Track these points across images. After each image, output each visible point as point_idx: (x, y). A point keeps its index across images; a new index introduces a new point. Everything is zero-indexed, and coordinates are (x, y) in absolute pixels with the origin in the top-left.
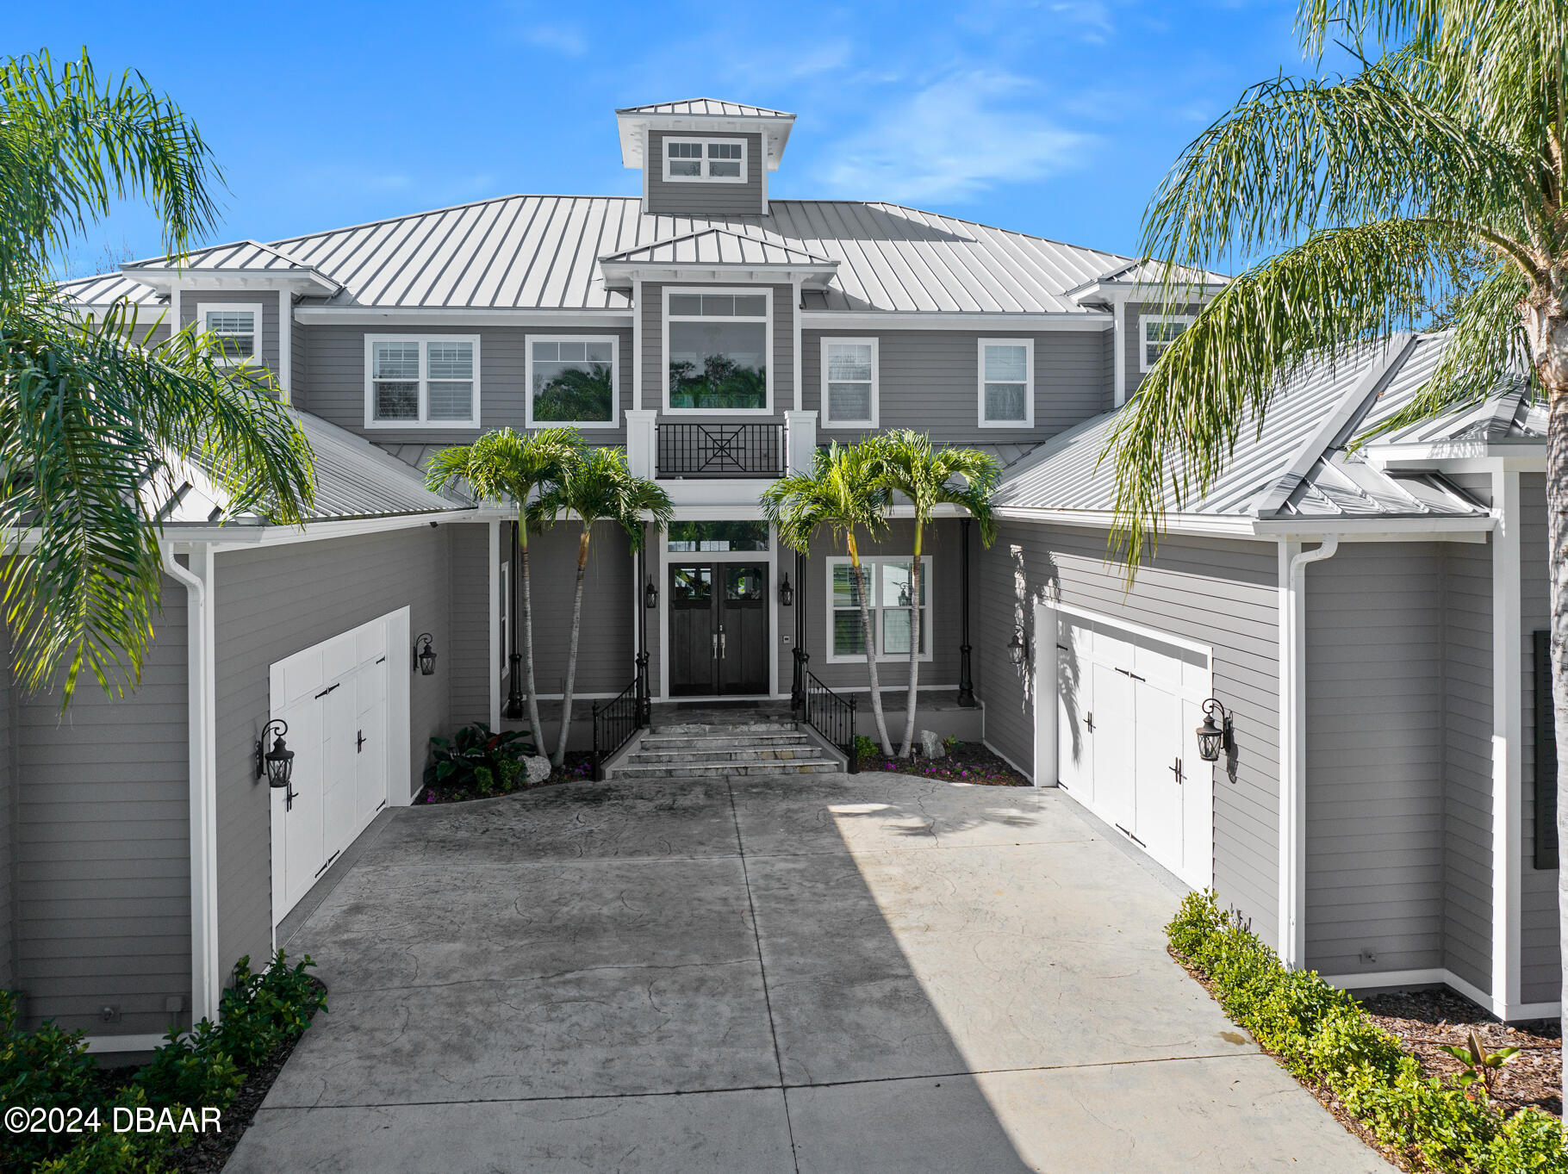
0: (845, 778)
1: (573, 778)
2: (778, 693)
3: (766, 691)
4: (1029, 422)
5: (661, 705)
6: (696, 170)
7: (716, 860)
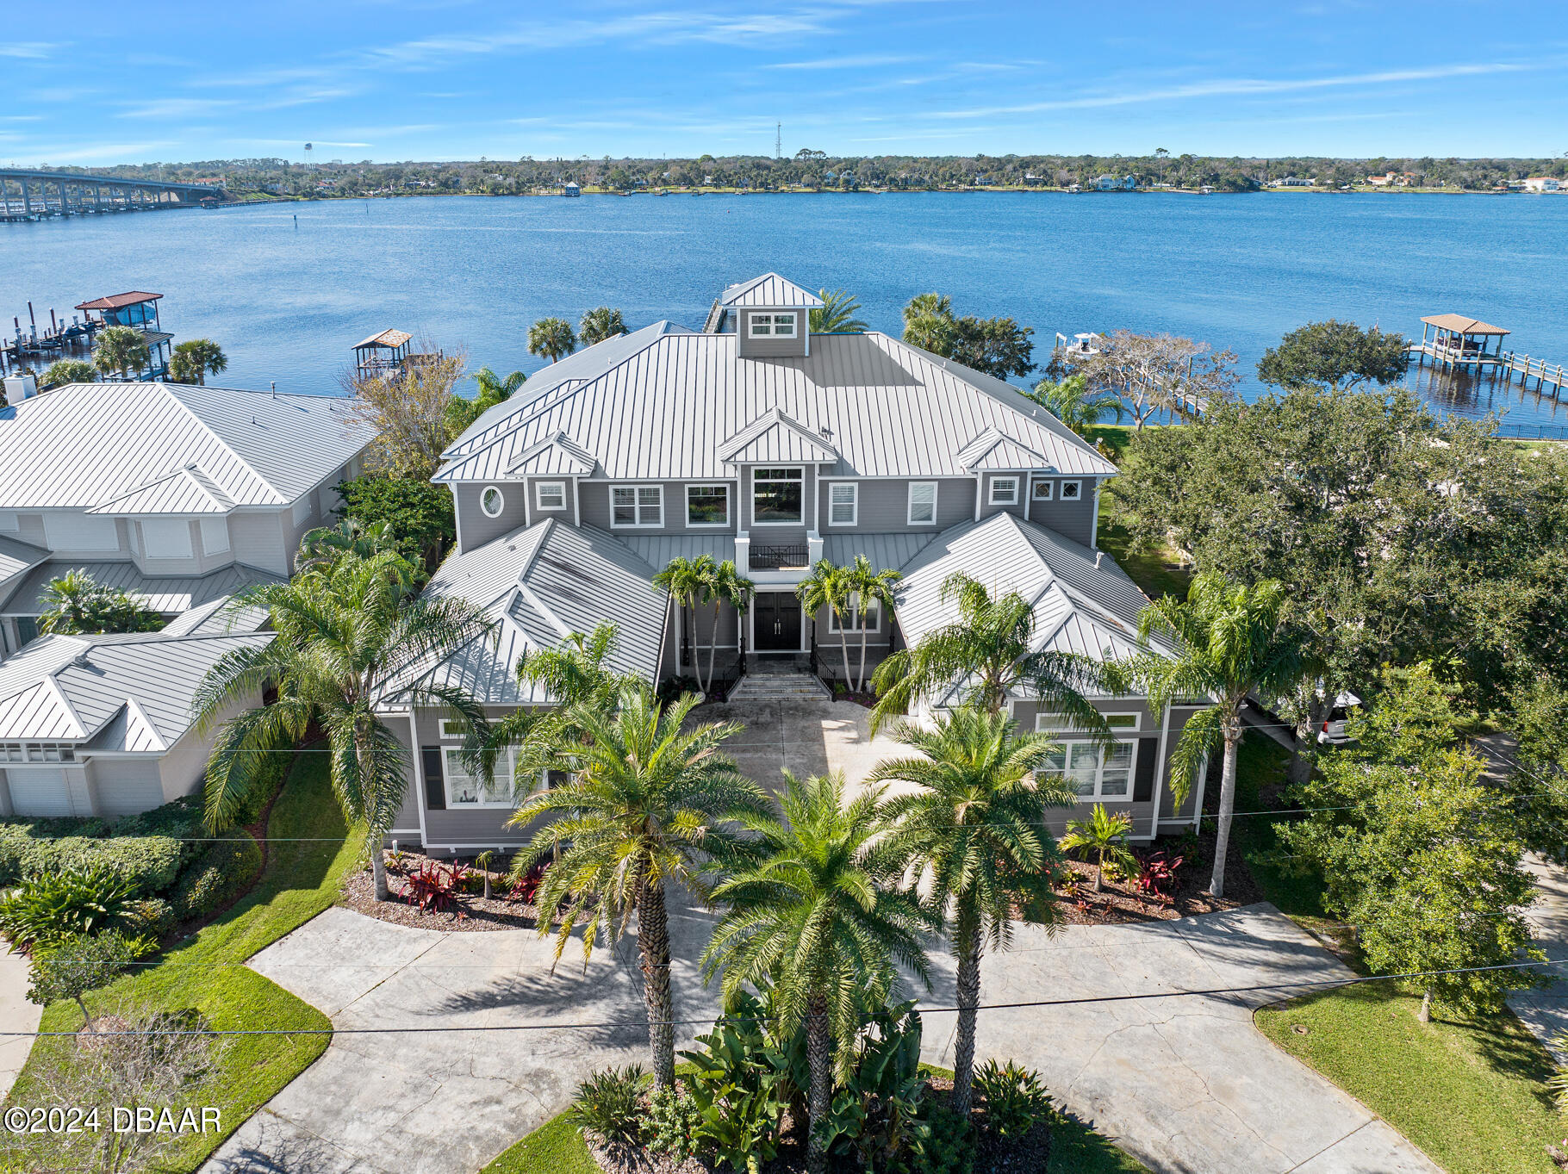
0: (830, 705)
1: (715, 701)
2: (804, 649)
3: (799, 648)
4: (933, 522)
5: (750, 655)
6: (767, 331)
7: (774, 756)
